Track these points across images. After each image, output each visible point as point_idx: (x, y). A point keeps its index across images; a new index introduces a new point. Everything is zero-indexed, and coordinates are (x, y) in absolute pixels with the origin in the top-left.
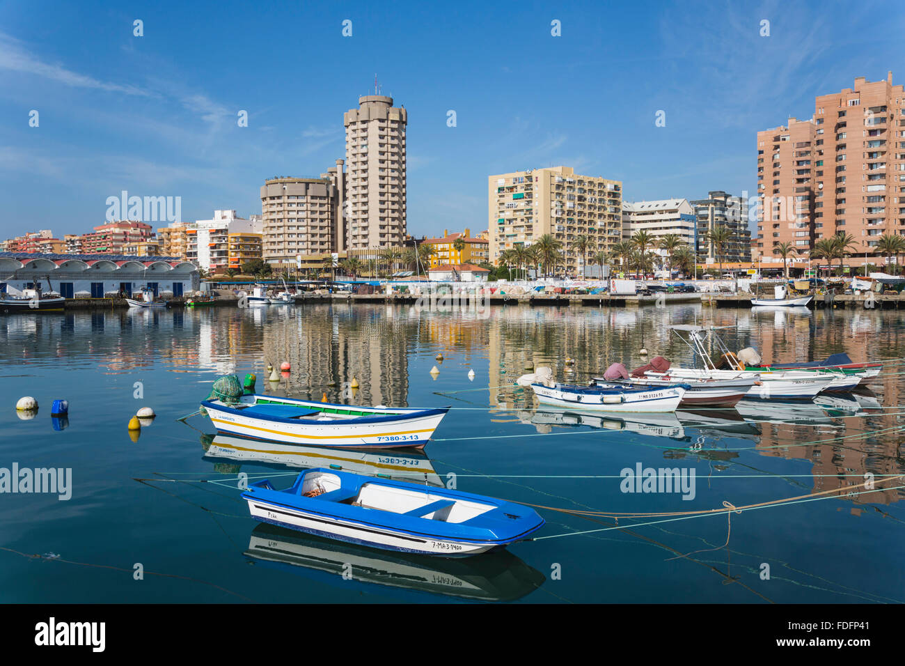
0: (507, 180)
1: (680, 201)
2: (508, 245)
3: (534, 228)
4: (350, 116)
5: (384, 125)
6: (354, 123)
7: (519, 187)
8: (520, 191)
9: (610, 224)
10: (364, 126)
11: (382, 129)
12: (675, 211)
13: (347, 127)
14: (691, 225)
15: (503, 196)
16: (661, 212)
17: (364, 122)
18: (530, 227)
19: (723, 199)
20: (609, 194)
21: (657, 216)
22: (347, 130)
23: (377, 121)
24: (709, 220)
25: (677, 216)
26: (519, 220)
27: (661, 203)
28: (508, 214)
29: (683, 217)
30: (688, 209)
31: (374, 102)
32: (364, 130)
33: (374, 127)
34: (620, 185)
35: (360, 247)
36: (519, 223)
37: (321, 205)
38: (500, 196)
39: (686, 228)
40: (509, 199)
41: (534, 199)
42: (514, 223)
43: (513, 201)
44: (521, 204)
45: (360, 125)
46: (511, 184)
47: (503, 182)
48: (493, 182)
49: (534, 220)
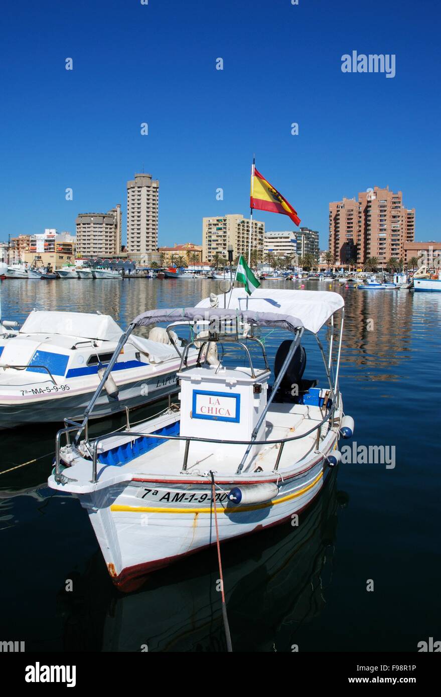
0: (213, 220)
1: (290, 232)
2: (213, 253)
3: (227, 245)
4: (131, 184)
5: (149, 189)
6: (133, 188)
7: (220, 224)
8: (220, 226)
9: (259, 243)
10: (139, 189)
11: (148, 191)
12: (288, 238)
13: (129, 189)
14: (295, 245)
15: (211, 228)
16: (281, 238)
17: (139, 187)
18: (225, 244)
19: (308, 232)
20: (259, 228)
21: (279, 240)
22: (129, 191)
23: (146, 187)
24: (302, 242)
25: (289, 240)
26: (219, 240)
27: (281, 233)
28: (214, 237)
29: (293, 241)
30: (293, 237)
31: (144, 177)
32: (139, 191)
33: (144, 190)
34: (264, 224)
35: (135, 251)
36: (219, 242)
37: (110, 228)
38: (209, 228)
39: (293, 246)
40: (214, 230)
41: (227, 231)
42: (217, 242)
43: (216, 231)
44: (221, 233)
45: (136, 189)
46: (216, 222)
47: (211, 221)
48: (205, 221)
49: (227, 241)
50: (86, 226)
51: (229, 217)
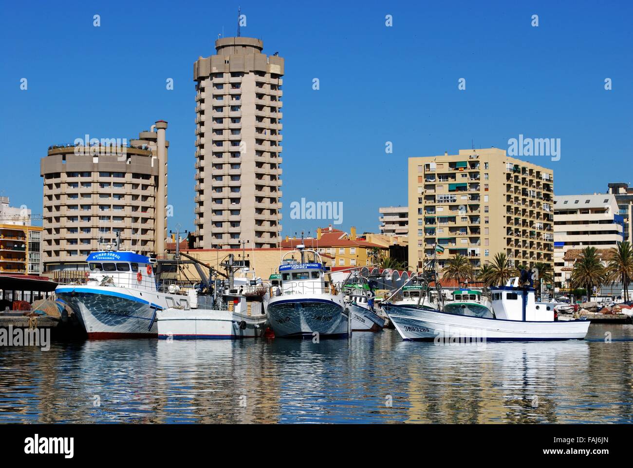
0: (440, 164)
3: (482, 230)
5: (261, 79)
6: (220, 75)
7: (458, 175)
8: (460, 180)
10: (236, 80)
11: (260, 84)
13: (203, 78)
15: (433, 187)
17: (234, 74)
18: (475, 230)
23: (253, 73)
26: (458, 219)
28: (442, 211)
31: (244, 46)
32: (236, 85)
33: (249, 82)
36: (459, 223)
38: (427, 187)
40: (442, 189)
41: (482, 192)
42: (452, 224)
43: (449, 194)
44: (462, 199)
45: (227, 78)
46: (446, 169)
47: (433, 166)
48: (415, 166)
49: (482, 219)
50: (79, 179)
51: (483, 155)
